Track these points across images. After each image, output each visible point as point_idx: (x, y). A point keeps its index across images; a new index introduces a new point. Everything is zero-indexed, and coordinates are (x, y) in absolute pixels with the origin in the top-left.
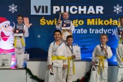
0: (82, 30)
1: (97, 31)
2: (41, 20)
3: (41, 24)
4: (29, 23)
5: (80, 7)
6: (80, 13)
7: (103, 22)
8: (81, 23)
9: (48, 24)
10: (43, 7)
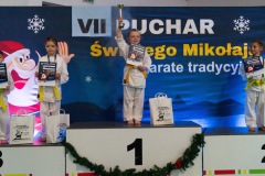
0: (173, 65)
1: (203, 68)
2: (93, 47)
3: (92, 54)
4: (69, 54)
5: (169, 22)
7: (214, 51)
8: (171, 51)
9: (107, 54)
10: (96, 21)
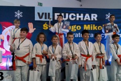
1: (92, 35)
2: (44, 26)
3: (44, 28)
5: (78, 14)
6: (78, 19)
